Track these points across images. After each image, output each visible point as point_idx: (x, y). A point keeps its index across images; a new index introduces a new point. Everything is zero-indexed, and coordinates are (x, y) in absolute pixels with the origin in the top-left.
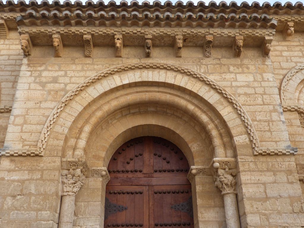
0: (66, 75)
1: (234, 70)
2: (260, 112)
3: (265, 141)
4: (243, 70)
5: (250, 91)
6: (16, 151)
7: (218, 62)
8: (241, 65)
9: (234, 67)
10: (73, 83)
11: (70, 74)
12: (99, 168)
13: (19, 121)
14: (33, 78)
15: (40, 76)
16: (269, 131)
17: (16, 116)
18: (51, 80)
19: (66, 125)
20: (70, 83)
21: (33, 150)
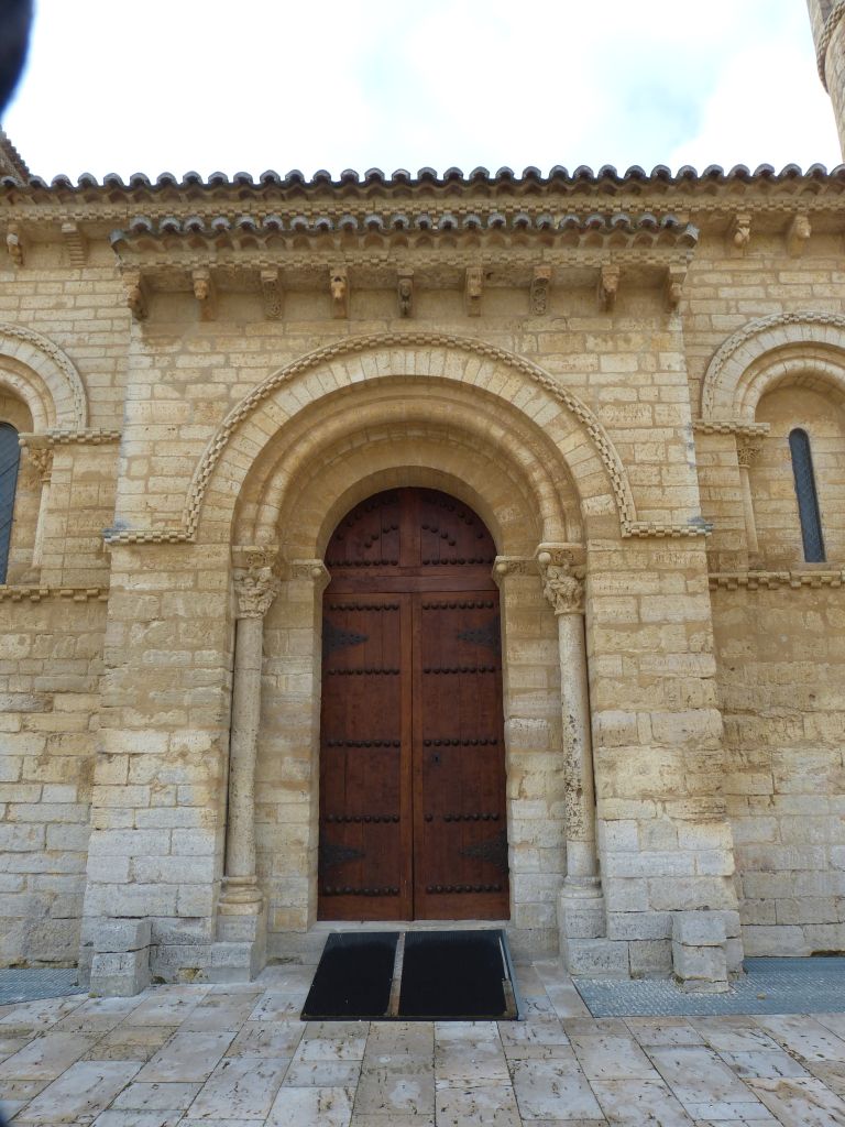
0: (227, 364)
1: (597, 344)
2: (644, 443)
3: (648, 508)
4: (616, 346)
5: (627, 395)
6: (140, 534)
7: (562, 327)
8: (612, 335)
9: (596, 338)
10: (246, 383)
11: (237, 360)
12: (306, 562)
13: (139, 468)
14: (158, 373)
15: (172, 366)
16: (660, 485)
17: (131, 459)
18: (197, 375)
19: (236, 477)
20: (238, 383)
21: (173, 530)
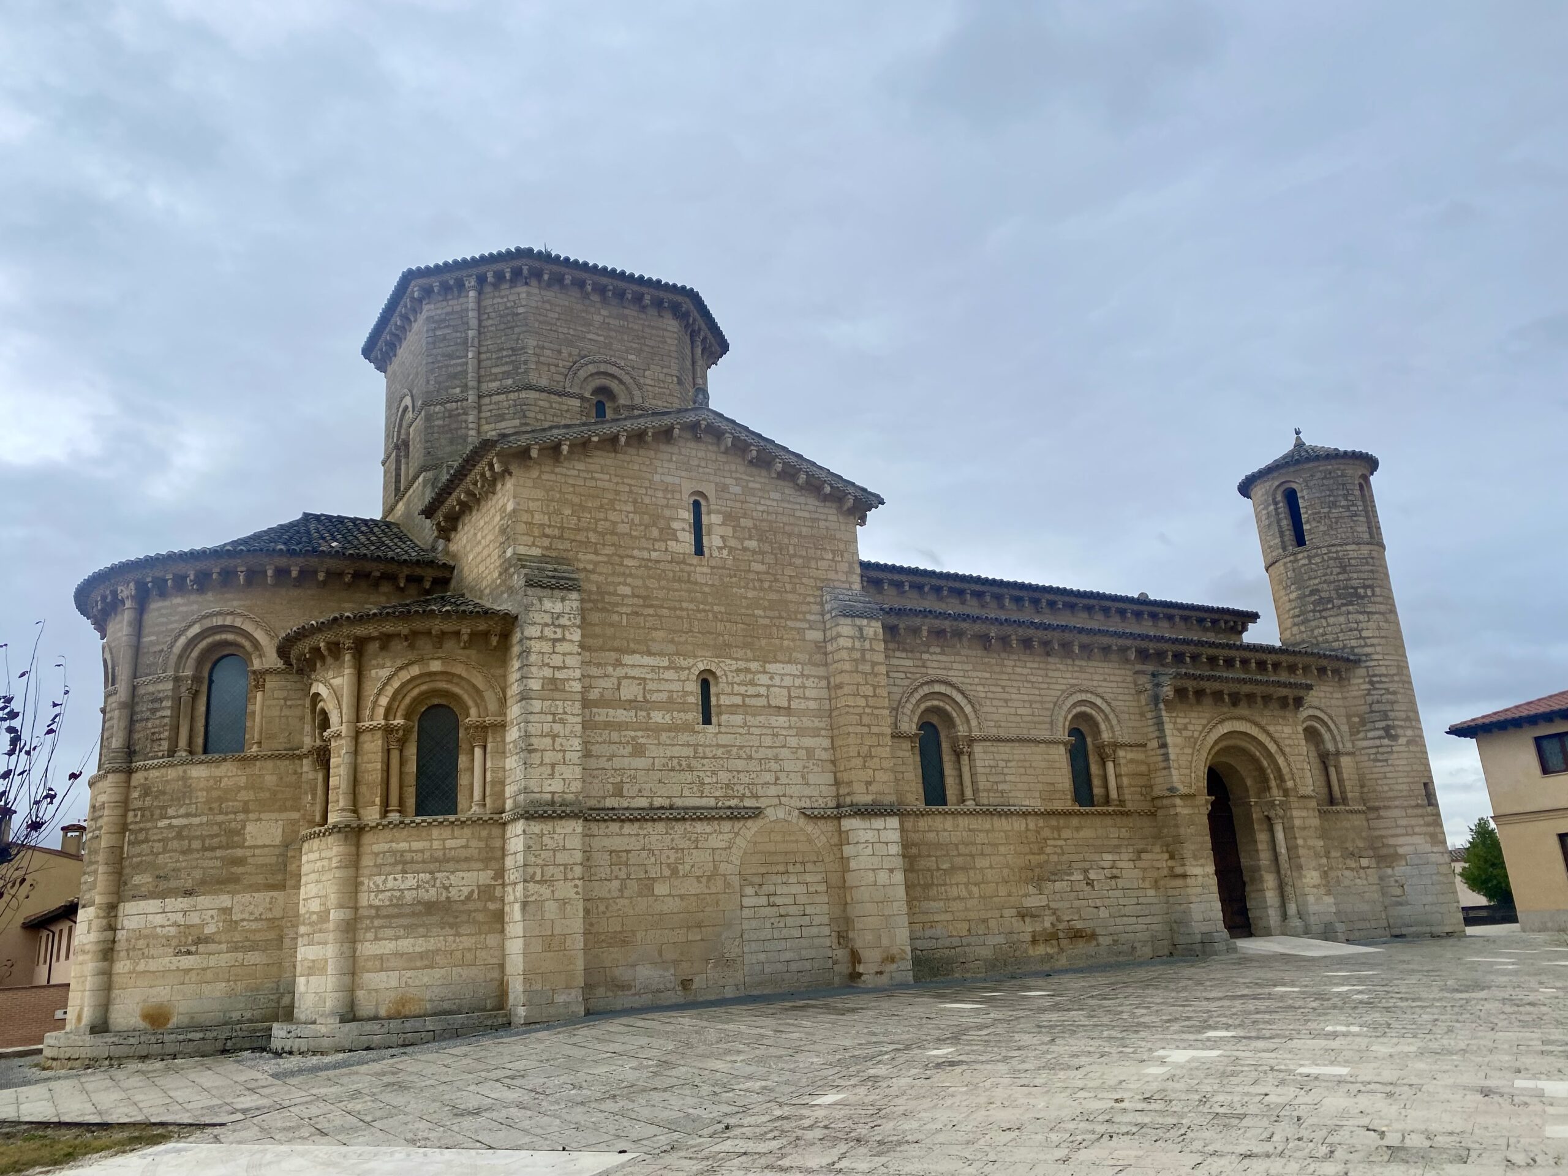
1: (1282, 721)
2: (1297, 761)
4: (1286, 722)
5: (1291, 742)
7: (1273, 714)
8: (1285, 718)
10: (1197, 731)
14: (1172, 725)
15: (1176, 722)
16: (1303, 778)
17: (1173, 761)
18: (1183, 727)
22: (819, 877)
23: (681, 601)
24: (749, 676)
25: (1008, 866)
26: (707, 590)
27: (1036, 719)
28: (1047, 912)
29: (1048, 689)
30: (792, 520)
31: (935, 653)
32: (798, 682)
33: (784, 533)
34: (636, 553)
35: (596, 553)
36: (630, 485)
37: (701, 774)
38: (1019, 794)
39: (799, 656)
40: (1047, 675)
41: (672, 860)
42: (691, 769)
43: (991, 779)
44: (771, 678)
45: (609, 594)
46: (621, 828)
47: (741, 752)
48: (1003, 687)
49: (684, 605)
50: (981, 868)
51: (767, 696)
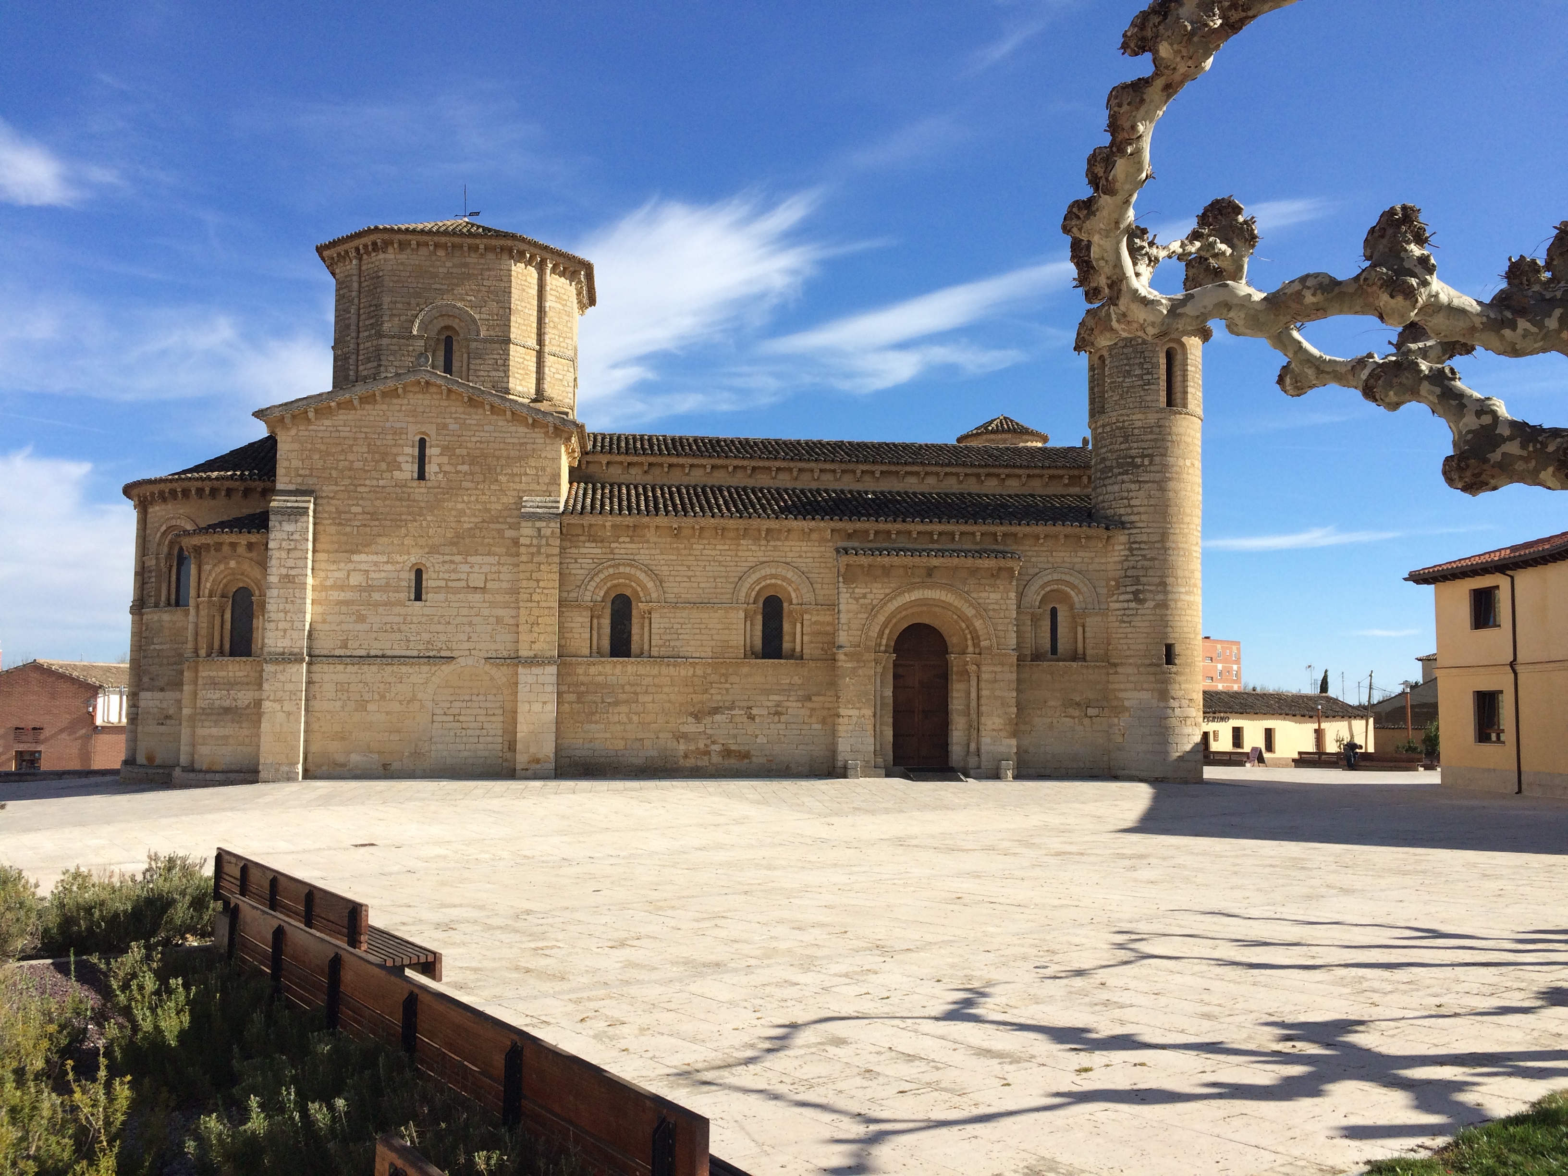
2: (1001, 624)
3: (1001, 645)
4: (995, 590)
7: (980, 584)
8: (994, 586)
9: (989, 587)
13: (845, 627)
14: (849, 594)
16: (1005, 638)
17: (843, 624)
18: (861, 596)
19: (875, 631)
20: (875, 599)
22: (498, 705)
23: (401, 514)
24: (453, 566)
25: (670, 701)
26: (423, 505)
27: (718, 590)
28: (703, 736)
29: (736, 566)
30: (502, 446)
31: (624, 542)
32: (494, 569)
33: (494, 456)
34: (367, 482)
35: (336, 484)
36: (366, 433)
37: (407, 634)
38: (690, 649)
39: (497, 550)
40: (736, 555)
41: (381, 690)
42: (400, 631)
43: (664, 637)
44: (471, 567)
45: (346, 513)
46: (345, 668)
47: (442, 620)
48: (689, 567)
49: (404, 517)
50: (644, 703)
51: (467, 580)
